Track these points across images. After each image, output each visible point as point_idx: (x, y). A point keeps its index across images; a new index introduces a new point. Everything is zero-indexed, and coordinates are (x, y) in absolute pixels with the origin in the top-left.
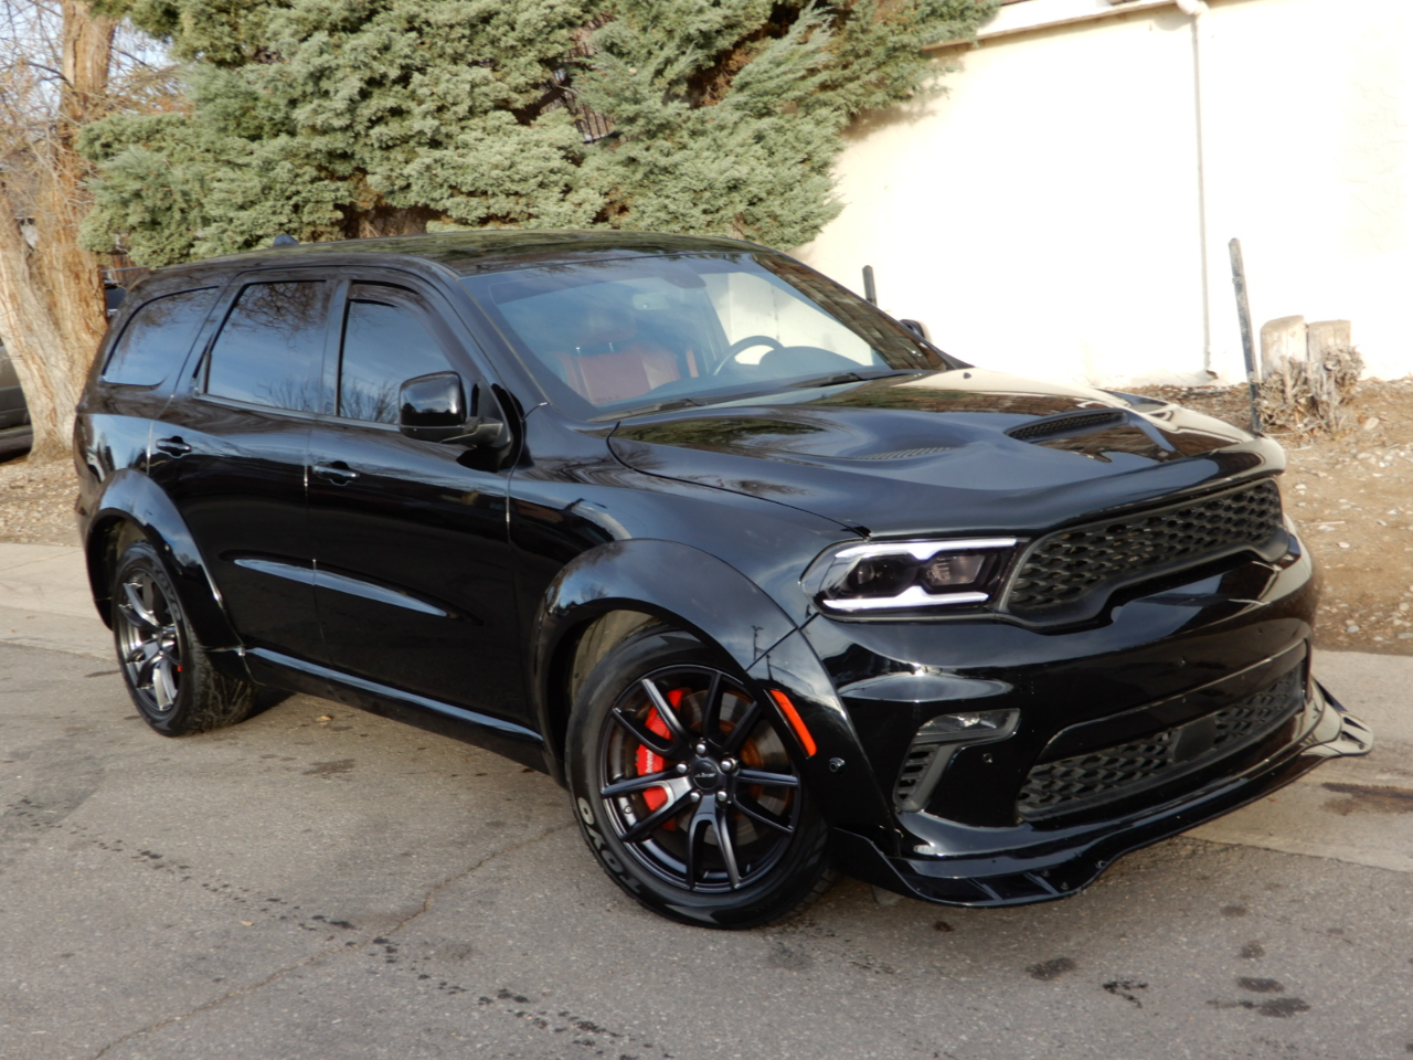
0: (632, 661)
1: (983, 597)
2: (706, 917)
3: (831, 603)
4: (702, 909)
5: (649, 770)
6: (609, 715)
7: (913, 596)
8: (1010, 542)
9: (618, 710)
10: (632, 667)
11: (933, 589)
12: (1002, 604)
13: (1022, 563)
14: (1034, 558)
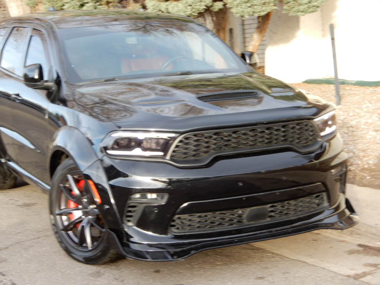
0: (65, 168)
1: (162, 154)
2: (81, 259)
3: (108, 152)
4: (80, 256)
5: (71, 207)
6: (59, 187)
7: (137, 152)
8: (173, 135)
9: (62, 185)
10: (65, 170)
11: (145, 149)
12: (168, 157)
13: (176, 143)
14: (181, 141)
